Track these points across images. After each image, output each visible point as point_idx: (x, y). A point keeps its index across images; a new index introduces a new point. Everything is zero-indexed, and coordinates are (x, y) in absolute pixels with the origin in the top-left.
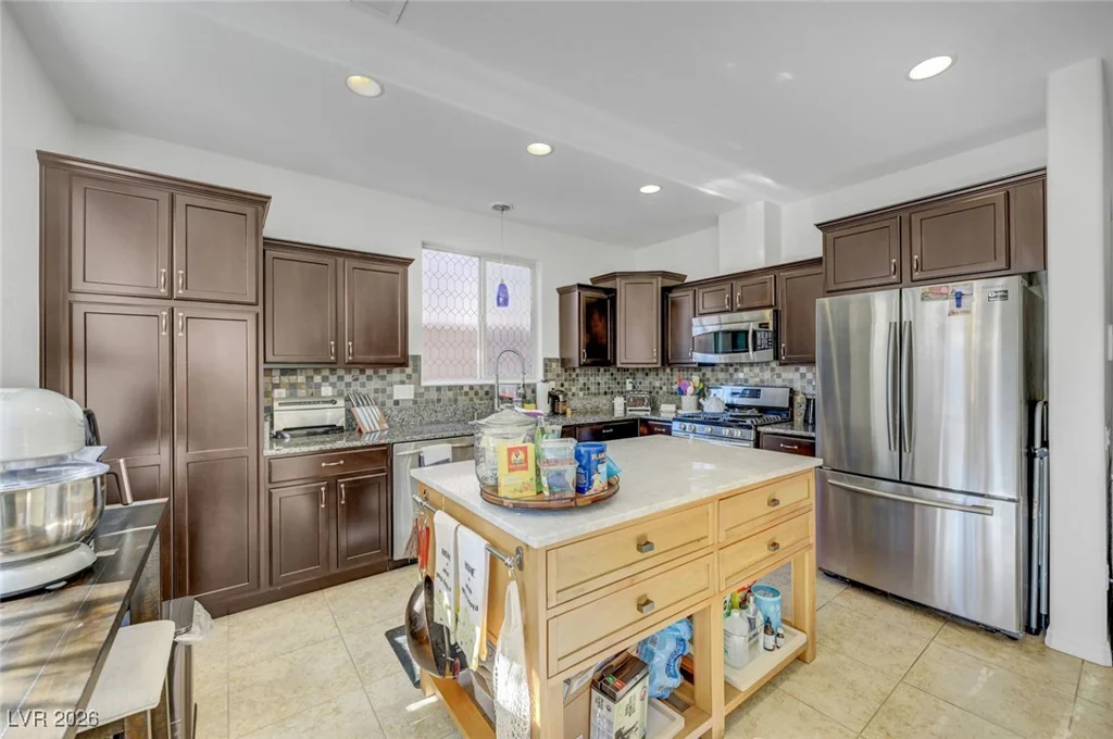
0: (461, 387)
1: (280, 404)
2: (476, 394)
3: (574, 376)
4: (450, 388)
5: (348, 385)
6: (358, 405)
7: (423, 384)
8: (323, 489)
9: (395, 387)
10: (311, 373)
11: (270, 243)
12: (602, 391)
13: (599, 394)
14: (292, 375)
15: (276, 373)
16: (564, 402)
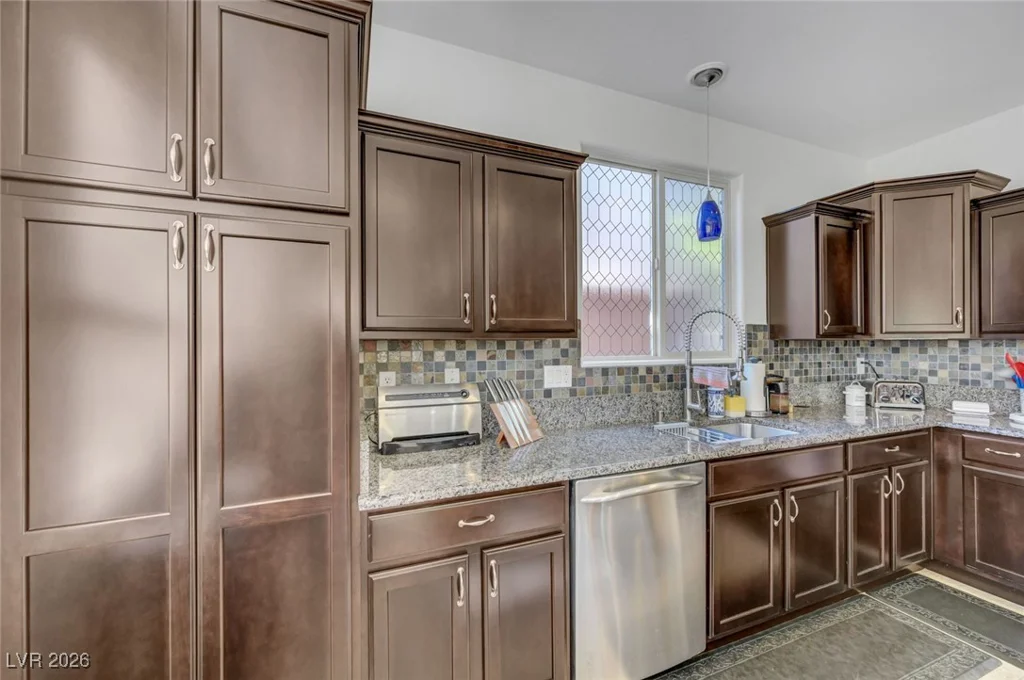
0: (636, 369)
1: (388, 398)
2: (656, 379)
3: (787, 353)
4: (620, 370)
5: (482, 366)
6: (501, 400)
7: (585, 363)
8: (460, 570)
9: (547, 368)
10: (430, 346)
11: (370, 125)
12: (824, 375)
13: (820, 379)
14: (405, 349)
15: (383, 347)
16: (786, 394)
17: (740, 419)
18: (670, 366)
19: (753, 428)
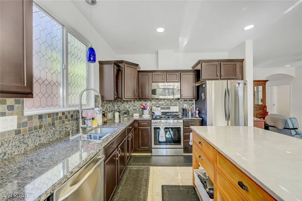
4: (49, 115)
7: (27, 113)
16: (107, 117)
17: (96, 127)
18: (71, 111)
19: (101, 129)
